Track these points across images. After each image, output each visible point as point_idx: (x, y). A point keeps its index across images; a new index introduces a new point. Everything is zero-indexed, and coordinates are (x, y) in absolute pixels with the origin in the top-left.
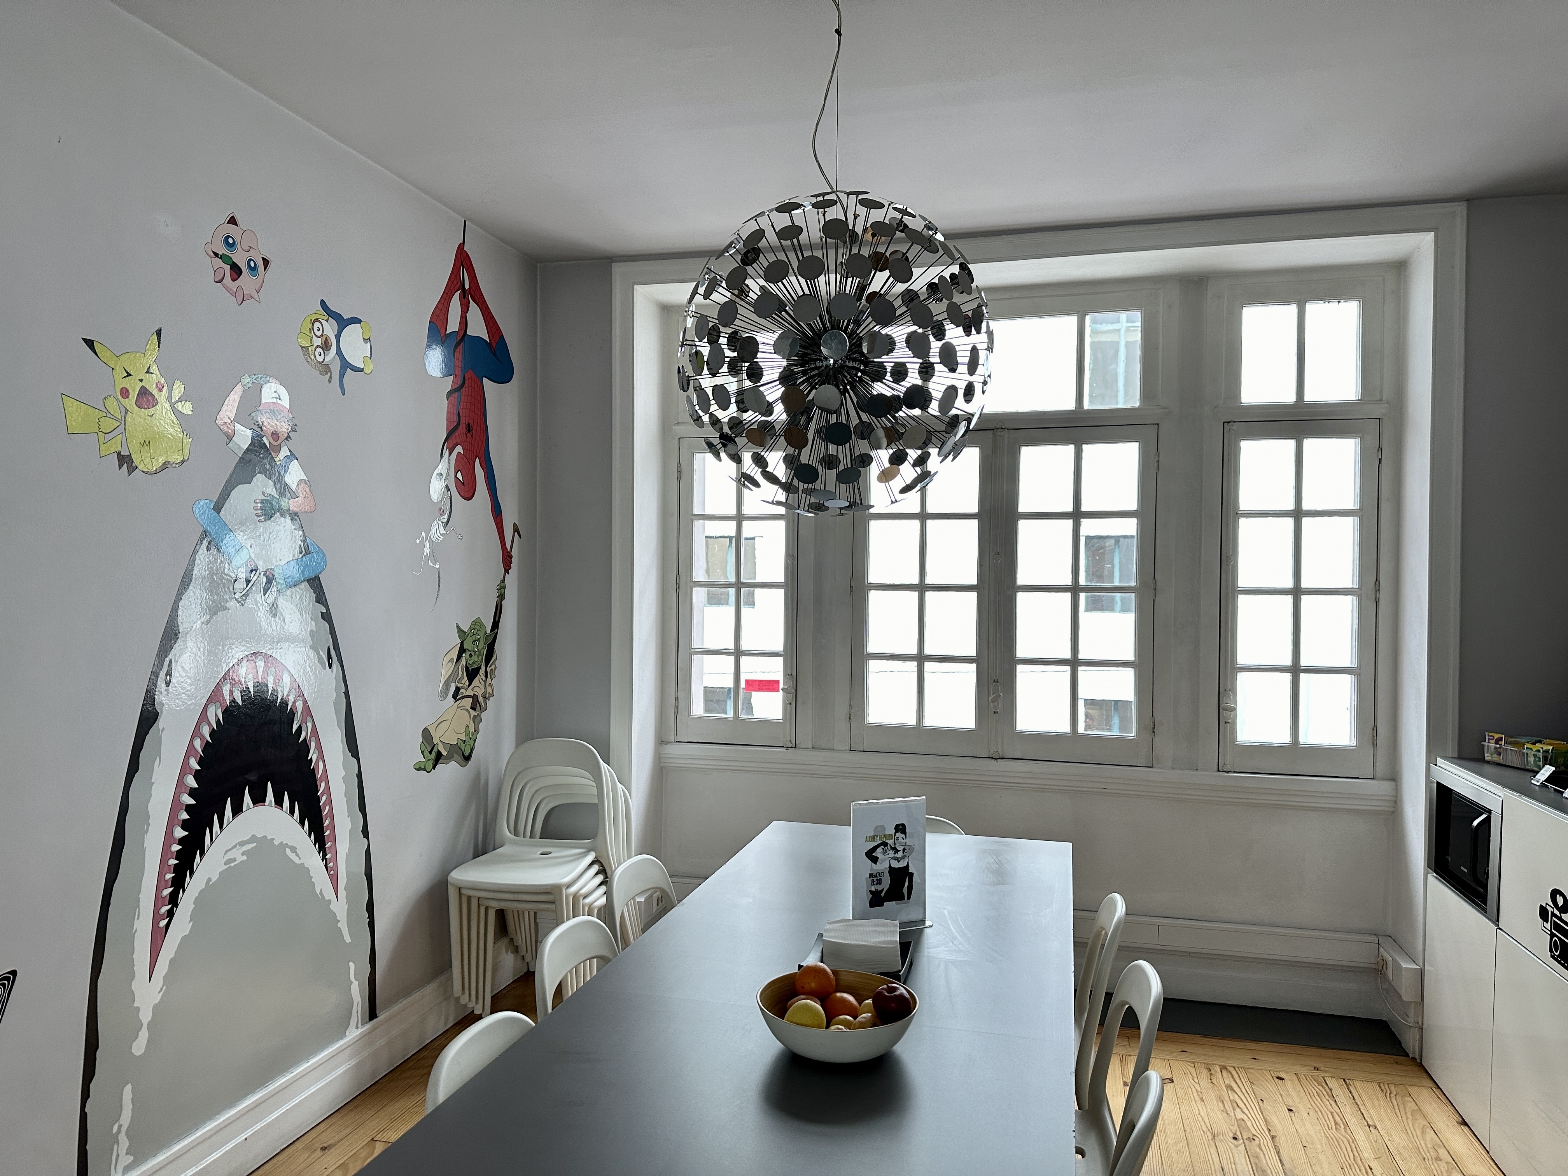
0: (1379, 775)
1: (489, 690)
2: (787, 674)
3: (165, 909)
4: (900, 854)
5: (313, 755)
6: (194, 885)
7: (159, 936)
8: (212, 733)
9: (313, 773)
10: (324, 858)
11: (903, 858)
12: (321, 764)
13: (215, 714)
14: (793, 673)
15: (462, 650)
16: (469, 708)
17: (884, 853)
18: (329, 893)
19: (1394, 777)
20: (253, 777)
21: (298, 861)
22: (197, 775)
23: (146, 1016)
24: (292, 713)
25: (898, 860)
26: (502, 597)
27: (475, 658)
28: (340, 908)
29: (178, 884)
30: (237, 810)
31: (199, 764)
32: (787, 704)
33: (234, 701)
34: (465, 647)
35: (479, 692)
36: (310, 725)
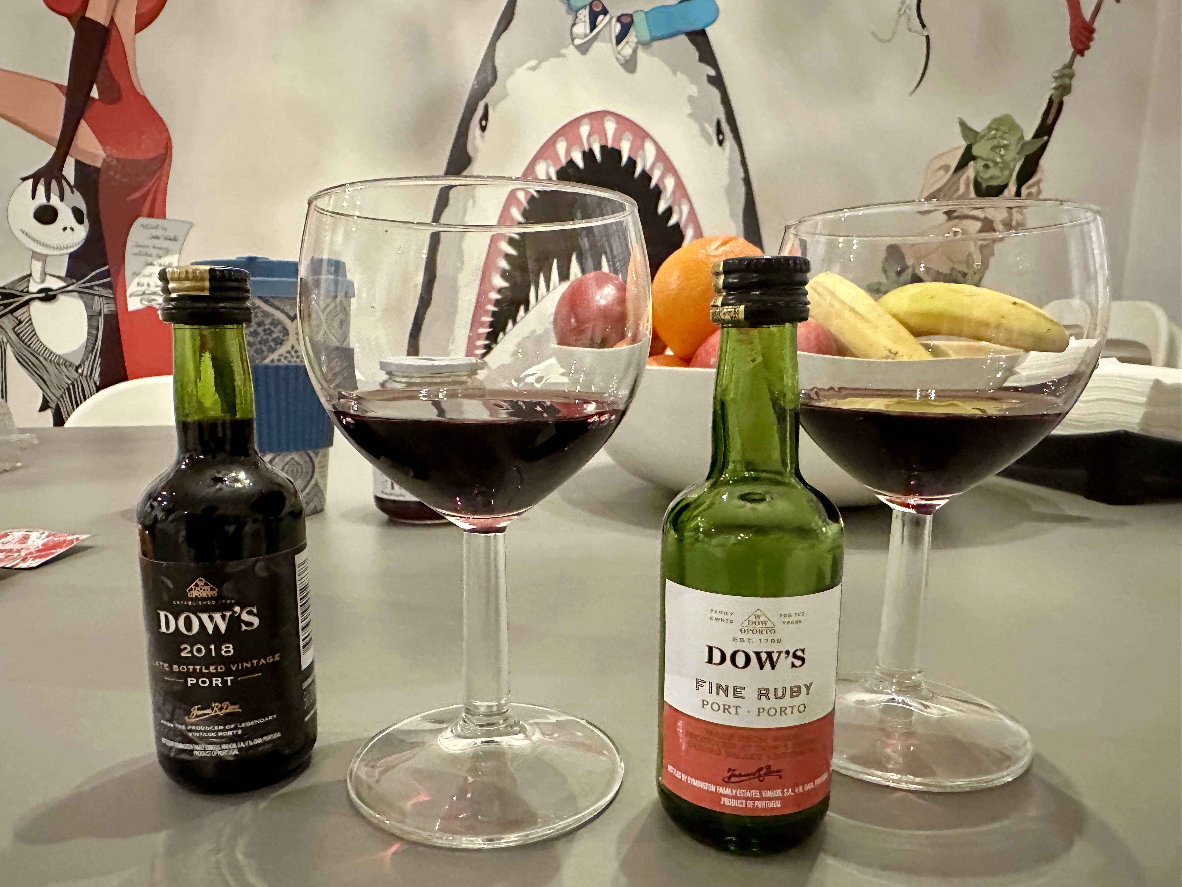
3: (481, 343)
13: (546, 171)
15: (968, 158)
24: (658, 190)
26: (1063, 88)
27: (995, 172)
33: (572, 162)
34: (976, 153)
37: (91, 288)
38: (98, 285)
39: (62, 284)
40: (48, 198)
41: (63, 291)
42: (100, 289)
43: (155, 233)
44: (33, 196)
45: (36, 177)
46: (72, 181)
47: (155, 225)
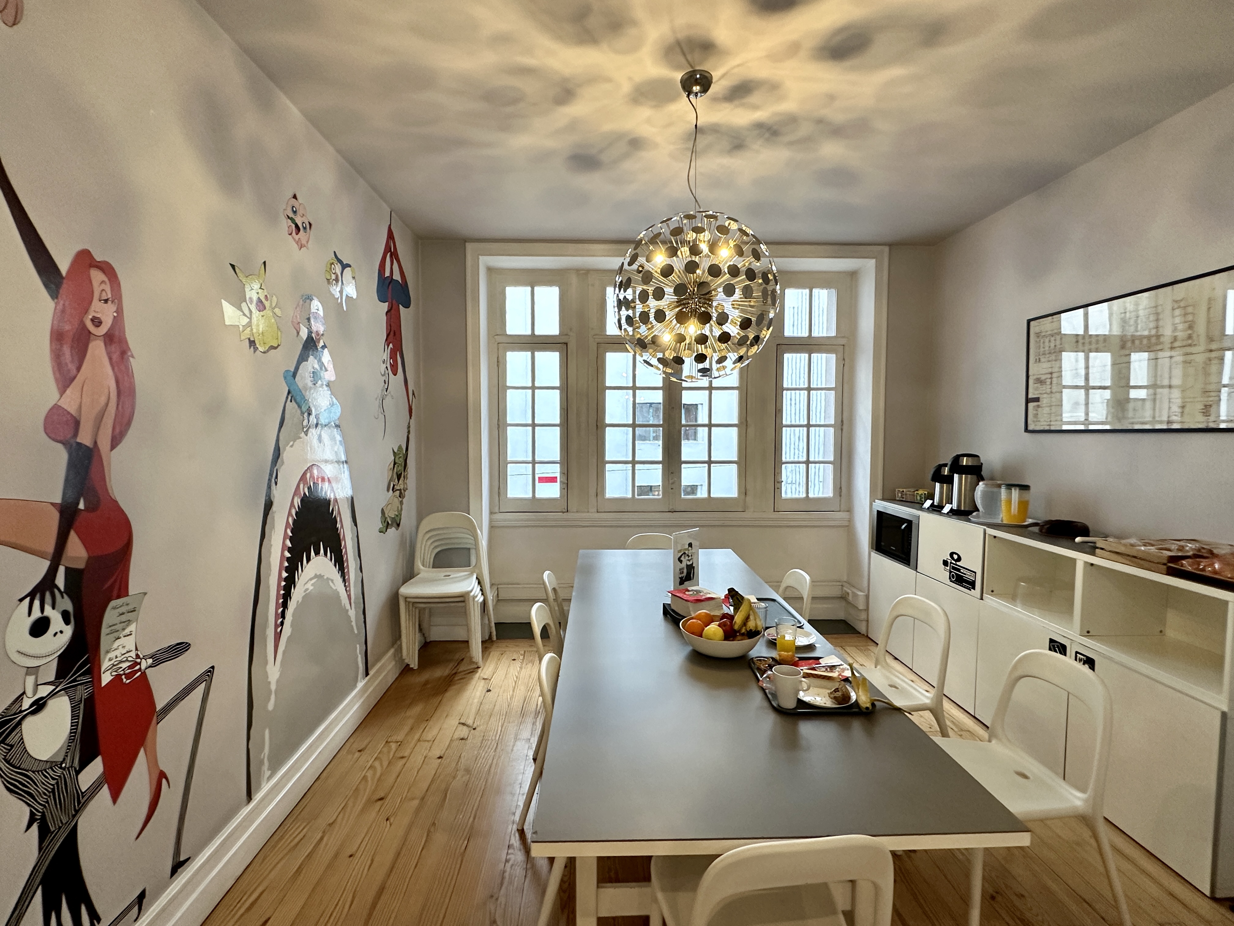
0: (842, 510)
1: (405, 486)
2: (562, 473)
3: (280, 620)
4: (690, 558)
5: (339, 525)
6: (292, 605)
7: (278, 636)
8: (297, 513)
9: (339, 535)
10: (345, 586)
11: (691, 559)
12: (342, 530)
13: (297, 501)
14: (566, 472)
15: (395, 463)
16: (398, 496)
17: (685, 558)
18: (348, 607)
19: (850, 510)
20: (314, 539)
21: (334, 588)
22: (291, 539)
23: (273, 687)
24: (329, 501)
25: (689, 560)
26: (409, 432)
27: (400, 468)
28: (352, 613)
29: (285, 605)
30: (308, 560)
31: (292, 532)
32: (562, 489)
33: (305, 494)
34: (396, 461)
35: (402, 487)
36: (337, 507)
37: (75, 681)
38: (79, 676)
39: (52, 688)
40: (42, 610)
41: (52, 695)
42: (82, 678)
43: (121, 610)
44: (30, 614)
45: (32, 595)
46: (62, 588)
47: (121, 604)
